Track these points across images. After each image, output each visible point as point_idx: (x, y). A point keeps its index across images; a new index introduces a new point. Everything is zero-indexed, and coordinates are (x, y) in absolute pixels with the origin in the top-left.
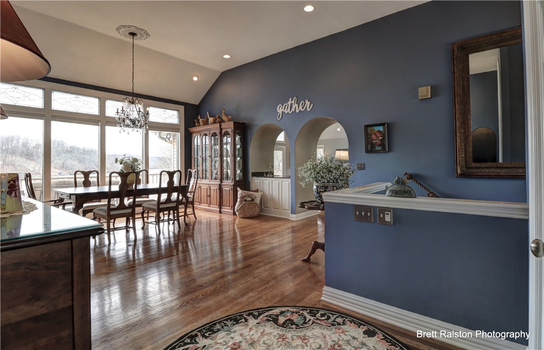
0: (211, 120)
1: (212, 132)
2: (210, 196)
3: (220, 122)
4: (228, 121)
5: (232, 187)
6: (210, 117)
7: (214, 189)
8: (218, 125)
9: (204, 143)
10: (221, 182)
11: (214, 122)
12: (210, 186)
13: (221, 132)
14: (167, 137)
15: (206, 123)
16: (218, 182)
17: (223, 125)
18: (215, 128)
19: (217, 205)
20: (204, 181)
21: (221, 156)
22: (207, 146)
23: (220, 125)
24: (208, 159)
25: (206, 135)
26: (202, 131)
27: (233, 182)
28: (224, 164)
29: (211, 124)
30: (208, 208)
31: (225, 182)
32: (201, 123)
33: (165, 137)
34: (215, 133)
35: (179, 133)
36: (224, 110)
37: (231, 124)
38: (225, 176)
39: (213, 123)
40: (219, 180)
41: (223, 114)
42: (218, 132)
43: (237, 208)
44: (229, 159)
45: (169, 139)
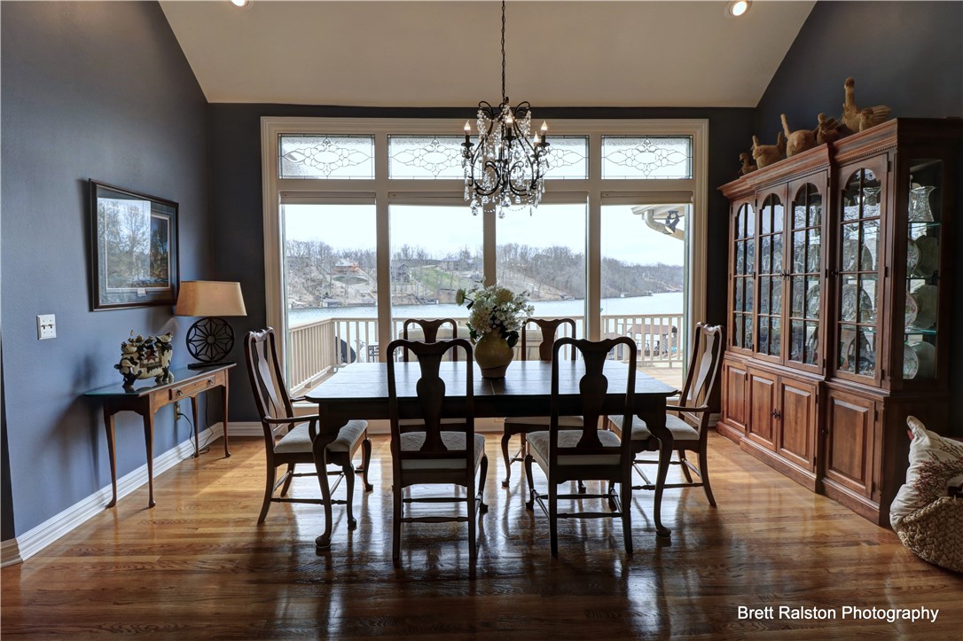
0: (793, 138)
1: (796, 185)
2: (781, 416)
3: (830, 141)
4: (867, 126)
5: (881, 408)
6: (791, 131)
7: (797, 396)
8: (823, 152)
9: (767, 229)
10: (830, 374)
11: (808, 143)
12: (784, 381)
13: (834, 180)
14: (668, 222)
15: (777, 154)
16: (813, 374)
17: (847, 148)
18: (811, 167)
19: (806, 456)
20: (763, 361)
21: (834, 274)
22: (777, 237)
23: (833, 152)
24: (781, 285)
25: (773, 200)
26: (759, 186)
27: (887, 384)
28: (845, 307)
29: (794, 153)
30: (775, 455)
31: (846, 379)
32: (759, 160)
33: (664, 222)
34: (809, 186)
35: (691, 206)
36: (851, 84)
37: (887, 135)
38: (847, 351)
39: (803, 149)
40: (819, 366)
41: (847, 104)
42: (820, 180)
43: (905, 511)
44: (869, 287)
45: (672, 227)
